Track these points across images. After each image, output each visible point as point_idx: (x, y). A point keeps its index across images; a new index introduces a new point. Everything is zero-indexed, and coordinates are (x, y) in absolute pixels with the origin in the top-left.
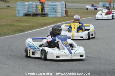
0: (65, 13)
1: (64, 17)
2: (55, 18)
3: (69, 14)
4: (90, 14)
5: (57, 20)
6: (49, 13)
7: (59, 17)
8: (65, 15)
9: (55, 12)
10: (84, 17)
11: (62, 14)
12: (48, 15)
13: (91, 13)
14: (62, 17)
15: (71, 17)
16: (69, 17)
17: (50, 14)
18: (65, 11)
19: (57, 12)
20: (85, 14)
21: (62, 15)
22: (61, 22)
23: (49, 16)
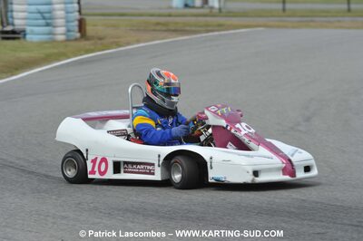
0: (77, 29)
1: (76, 39)
2: (47, 45)
3: (90, 30)
4: (154, 30)
5: (55, 51)
6: (28, 29)
7: (62, 42)
8: (78, 35)
9: (48, 25)
10: (138, 42)
11: (69, 31)
12: (25, 35)
13: (158, 28)
14: (67, 40)
15: (99, 42)
16: (92, 42)
17: (33, 33)
18: (76, 23)
19: (54, 27)
20: (138, 30)
21: (68, 36)
22: (69, 58)
23: (28, 37)
